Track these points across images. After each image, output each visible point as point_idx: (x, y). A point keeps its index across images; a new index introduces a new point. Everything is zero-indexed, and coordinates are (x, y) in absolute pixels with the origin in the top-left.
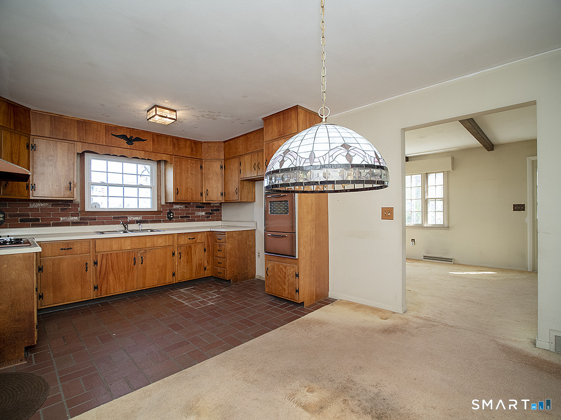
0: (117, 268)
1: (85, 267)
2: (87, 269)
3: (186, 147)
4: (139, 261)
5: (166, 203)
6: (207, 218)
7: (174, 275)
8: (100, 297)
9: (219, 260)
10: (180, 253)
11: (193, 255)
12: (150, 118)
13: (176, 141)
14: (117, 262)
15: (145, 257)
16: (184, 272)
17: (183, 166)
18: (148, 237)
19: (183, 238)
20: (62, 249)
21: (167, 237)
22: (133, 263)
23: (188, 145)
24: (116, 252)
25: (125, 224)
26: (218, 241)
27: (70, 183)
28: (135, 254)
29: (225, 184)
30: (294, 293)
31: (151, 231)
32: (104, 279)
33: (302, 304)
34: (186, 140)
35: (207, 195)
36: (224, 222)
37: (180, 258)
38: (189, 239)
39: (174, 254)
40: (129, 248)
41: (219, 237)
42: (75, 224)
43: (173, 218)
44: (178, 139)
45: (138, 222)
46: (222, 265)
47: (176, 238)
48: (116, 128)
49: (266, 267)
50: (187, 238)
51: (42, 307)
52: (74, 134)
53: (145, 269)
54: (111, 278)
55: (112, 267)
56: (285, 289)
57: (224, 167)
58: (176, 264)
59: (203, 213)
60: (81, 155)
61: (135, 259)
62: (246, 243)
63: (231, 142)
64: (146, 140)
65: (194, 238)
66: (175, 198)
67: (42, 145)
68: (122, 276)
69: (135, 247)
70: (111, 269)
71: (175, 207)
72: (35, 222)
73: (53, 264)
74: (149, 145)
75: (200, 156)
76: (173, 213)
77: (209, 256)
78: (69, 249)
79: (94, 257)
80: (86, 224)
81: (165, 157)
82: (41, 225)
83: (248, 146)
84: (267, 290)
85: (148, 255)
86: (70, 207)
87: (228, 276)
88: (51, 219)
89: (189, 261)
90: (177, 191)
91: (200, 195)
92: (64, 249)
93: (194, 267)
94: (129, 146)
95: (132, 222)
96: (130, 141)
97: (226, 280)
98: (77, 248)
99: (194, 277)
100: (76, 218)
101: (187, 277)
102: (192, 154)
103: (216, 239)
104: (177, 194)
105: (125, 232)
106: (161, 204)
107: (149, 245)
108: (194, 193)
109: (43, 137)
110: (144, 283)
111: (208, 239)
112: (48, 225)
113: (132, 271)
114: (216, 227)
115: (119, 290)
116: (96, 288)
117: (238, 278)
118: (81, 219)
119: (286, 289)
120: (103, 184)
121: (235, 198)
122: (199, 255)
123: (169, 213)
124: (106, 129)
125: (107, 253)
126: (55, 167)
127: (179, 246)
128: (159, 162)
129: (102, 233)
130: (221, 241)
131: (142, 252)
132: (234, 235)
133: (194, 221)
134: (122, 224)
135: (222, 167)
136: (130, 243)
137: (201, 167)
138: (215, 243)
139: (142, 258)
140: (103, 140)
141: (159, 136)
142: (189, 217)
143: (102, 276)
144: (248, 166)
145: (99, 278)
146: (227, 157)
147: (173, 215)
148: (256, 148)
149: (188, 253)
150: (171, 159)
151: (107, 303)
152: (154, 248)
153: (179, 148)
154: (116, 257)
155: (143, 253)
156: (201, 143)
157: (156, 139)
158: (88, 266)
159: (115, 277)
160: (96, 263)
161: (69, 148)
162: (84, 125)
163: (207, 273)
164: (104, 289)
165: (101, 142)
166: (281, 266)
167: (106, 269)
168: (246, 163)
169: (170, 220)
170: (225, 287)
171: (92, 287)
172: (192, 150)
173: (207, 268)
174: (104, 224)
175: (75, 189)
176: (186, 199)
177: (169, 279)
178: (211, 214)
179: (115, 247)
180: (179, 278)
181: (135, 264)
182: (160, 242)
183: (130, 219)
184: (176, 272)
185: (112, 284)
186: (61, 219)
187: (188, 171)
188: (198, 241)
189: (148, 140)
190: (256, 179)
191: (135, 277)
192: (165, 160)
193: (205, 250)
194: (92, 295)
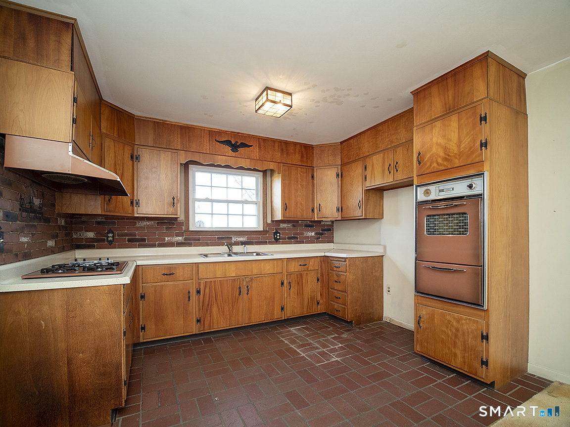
0: (221, 299)
1: (187, 296)
2: (189, 298)
3: (295, 153)
4: (244, 291)
5: (273, 221)
6: (317, 239)
7: (282, 309)
8: (203, 332)
9: (336, 293)
10: (290, 282)
11: (304, 285)
12: (259, 108)
13: (284, 146)
14: (221, 291)
15: (251, 287)
16: (294, 308)
17: (292, 176)
18: (254, 262)
19: (293, 264)
20: (164, 274)
21: (275, 262)
22: (238, 293)
23: (297, 150)
24: (220, 279)
25: (230, 245)
26: (335, 269)
27: (174, 199)
28: (240, 282)
29: (343, 196)
30: (477, 364)
31: (257, 255)
32: (207, 310)
33: (492, 384)
34: (295, 144)
35: (320, 211)
36: (337, 245)
37: (290, 289)
38: (300, 265)
39: (282, 284)
40: (234, 275)
41: (337, 264)
42: (179, 244)
43: (279, 239)
44: (286, 143)
45: (243, 243)
46: (340, 301)
47: (285, 264)
48: (221, 133)
49: (416, 314)
50: (297, 264)
51: (145, 341)
52: (177, 143)
53: (250, 301)
54: (215, 310)
55: (215, 298)
56: (455, 355)
57: (341, 176)
58: (286, 296)
59: (313, 234)
60: (186, 166)
61: (240, 287)
62: (372, 273)
63: (351, 141)
64: (252, 146)
65: (306, 265)
66: (284, 215)
67: (146, 155)
68: (226, 308)
69: (241, 274)
70: (214, 299)
71: (282, 225)
72: (142, 243)
73: (155, 291)
74: (255, 152)
75: (311, 163)
76: (279, 233)
77: (322, 287)
78: (171, 274)
79: (197, 284)
80: (190, 245)
81: (272, 166)
82: (146, 245)
83: (378, 142)
84: (418, 348)
85: (254, 285)
86: (175, 226)
87: (349, 317)
88: (157, 239)
89: (300, 293)
90: (285, 207)
91: (311, 211)
92: (166, 275)
93: (305, 301)
94: (234, 154)
95: (237, 243)
96: (235, 147)
97: (348, 321)
98: (179, 273)
99: (305, 313)
100: (180, 238)
101: (298, 313)
102: (302, 161)
103: (333, 266)
104: (286, 210)
105: (229, 255)
106: (267, 222)
107: (255, 271)
108: (305, 209)
109: (147, 146)
110: (250, 319)
111: (321, 266)
112: (153, 246)
113: (237, 302)
114: (329, 251)
115: (223, 325)
116: (198, 321)
117: (362, 319)
118: (185, 239)
119: (459, 355)
120: (207, 200)
121: (358, 213)
122: (311, 286)
123: (275, 233)
124: (209, 134)
125: (211, 280)
126: (159, 180)
127: (289, 274)
128: (264, 172)
129: (206, 256)
130: (340, 269)
131: (248, 279)
132: (357, 262)
133: (302, 242)
134: (227, 245)
135: (338, 175)
136: (234, 269)
137: (313, 177)
138: (330, 271)
139: (248, 287)
140: (206, 147)
141: (265, 140)
142: (297, 238)
143: (205, 307)
144: (378, 170)
145: (202, 309)
146: (346, 161)
147: (279, 236)
148: (392, 142)
149: (298, 283)
150: (279, 168)
151: (210, 340)
152: (260, 275)
153: (287, 154)
154: (221, 285)
155: (249, 281)
156: (312, 147)
157: (262, 144)
158: (191, 295)
159: (219, 309)
160: (198, 292)
161: (172, 157)
162: (187, 131)
163: (320, 309)
164: (207, 322)
165: (205, 149)
166: (448, 317)
167: (209, 301)
168: (375, 165)
169: (277, 241)
170: (346, 331)
171: (195, 320)
172: (302, 156)
173: (321, 302)
174: (208, 245)
175: (179, 205)
176: (295, 216)
177: (277, 315)
178: (322, 234)
179: (219, 273)
180: (288, 314)
181: (240, 294)
182: (268, 269)
183: (234, 239)
184: (286, 306)
185: (215, 317)
186: (166, 239)
187: (297, 182)
188: (311, 268)
189: (254, 146)
190: (386, 188)
191: (240, 311)
192: (271, 170)
193: (318, 280)
194: (194, 329)
